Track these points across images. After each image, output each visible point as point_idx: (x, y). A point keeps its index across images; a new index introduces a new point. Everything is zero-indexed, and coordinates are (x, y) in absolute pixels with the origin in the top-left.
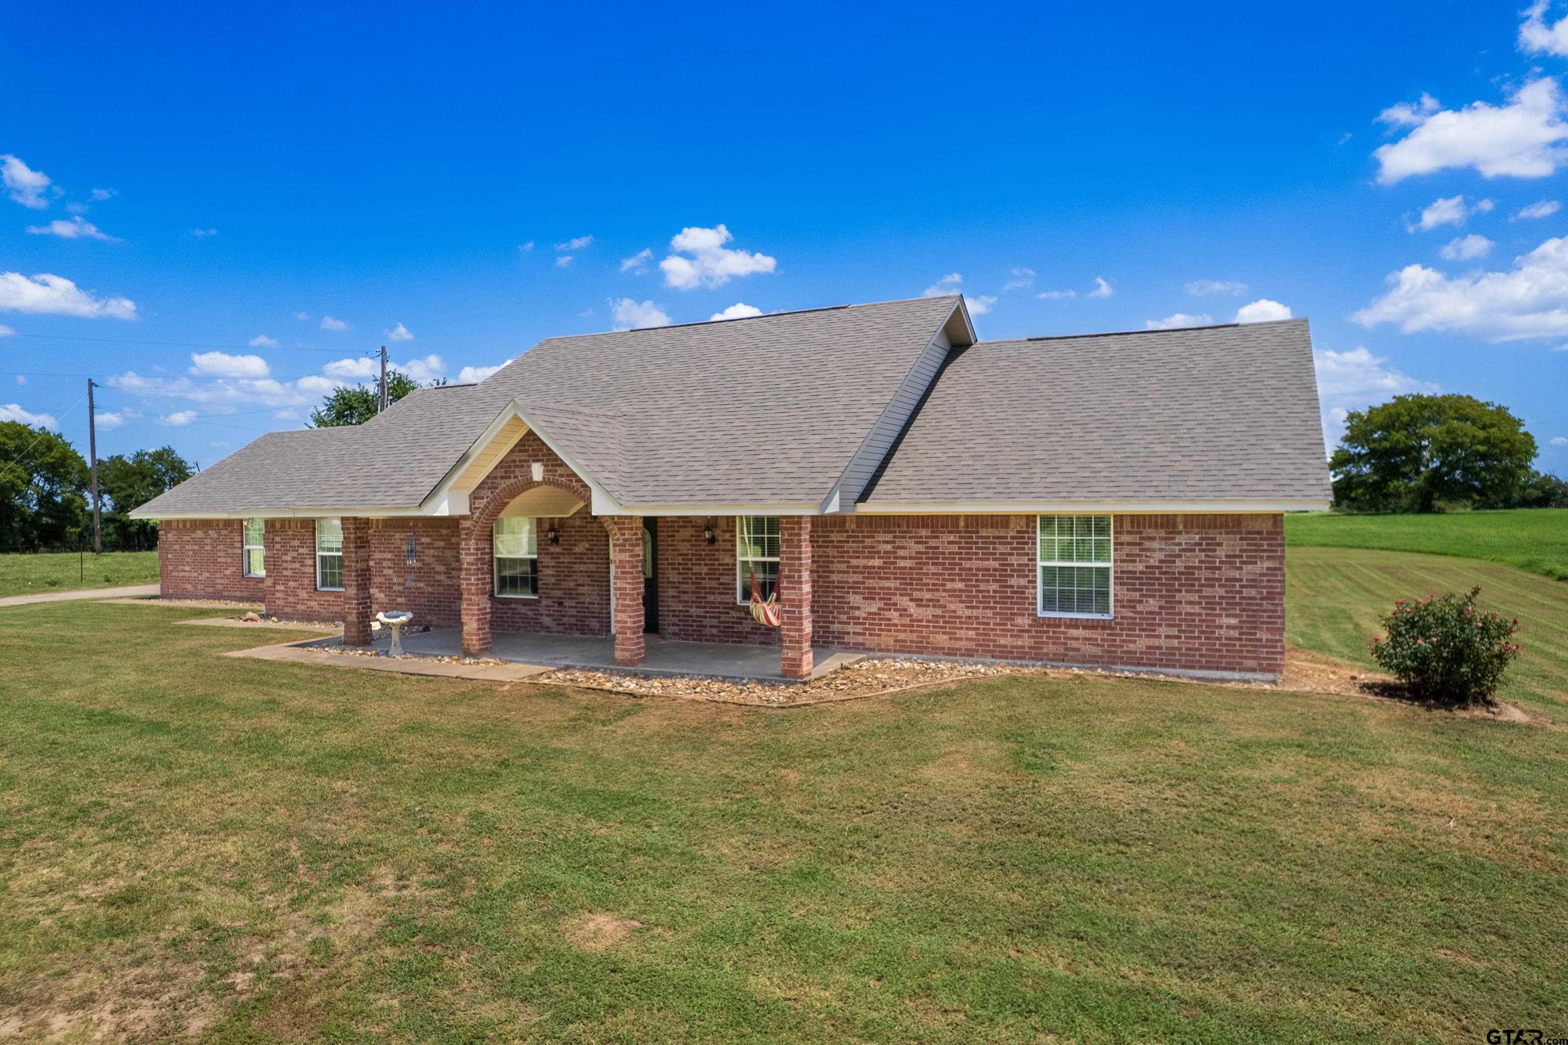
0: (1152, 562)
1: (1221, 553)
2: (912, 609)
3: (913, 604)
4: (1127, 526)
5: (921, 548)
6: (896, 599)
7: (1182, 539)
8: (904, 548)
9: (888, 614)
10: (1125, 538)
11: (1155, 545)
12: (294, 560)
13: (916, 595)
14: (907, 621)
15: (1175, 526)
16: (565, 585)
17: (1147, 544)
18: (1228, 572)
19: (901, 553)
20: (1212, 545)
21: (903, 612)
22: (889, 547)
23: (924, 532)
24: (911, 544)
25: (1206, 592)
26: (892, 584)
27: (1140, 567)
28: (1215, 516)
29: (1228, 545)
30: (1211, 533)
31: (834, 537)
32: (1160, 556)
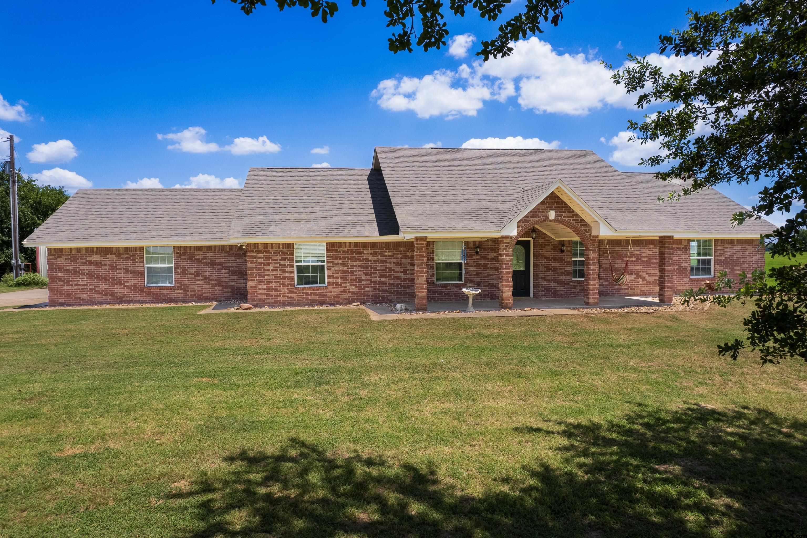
0: (727, 256)
1: (747, 252)
2: (647, 277)
3: (647, 275)
4: (719, 243)
5: (651, 252)
6: (641, 274)
7: (736, 248)
8: (644, 253)
9: (638, 280)
10: (719, 248)
11: (728, 250)
12: (275, 269)
13: (649, 271)
14: (645, 282)
15: (734, 243)
16: (481, 275)
17: (726, 250)
18: (749, 259)
19: (643, 255)
20: (744, 250)
21: (644, 279)
22: (638, 253)
23: (652, 246)
24: (646, 251)
25: (743, 266)
26: (639, 268)
27: (723, 258)
28: (746, 240)
29: (750, 249)
30: (744, 246)
31: (617, 249)
32: (729, 254)
